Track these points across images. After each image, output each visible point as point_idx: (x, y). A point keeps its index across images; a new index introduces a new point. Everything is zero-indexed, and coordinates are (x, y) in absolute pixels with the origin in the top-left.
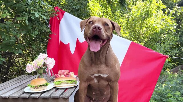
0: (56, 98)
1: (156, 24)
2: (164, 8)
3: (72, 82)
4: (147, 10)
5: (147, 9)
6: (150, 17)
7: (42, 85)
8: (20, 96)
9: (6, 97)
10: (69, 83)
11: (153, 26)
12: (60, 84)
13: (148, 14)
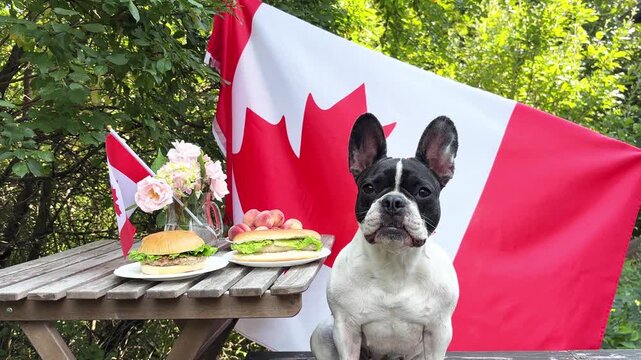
0: (253, 294)
1: (568, 77)
2: (592, 20)
3: (302, 246)
4: (534, 24)
5: (532, 21)
6: (544, 52)
7: (186, 253)
8: (110, 291)
9: (53, 296)
10: (294, 249)
11: (554, 85)
12: (257, 253)
13: (536, 40)
